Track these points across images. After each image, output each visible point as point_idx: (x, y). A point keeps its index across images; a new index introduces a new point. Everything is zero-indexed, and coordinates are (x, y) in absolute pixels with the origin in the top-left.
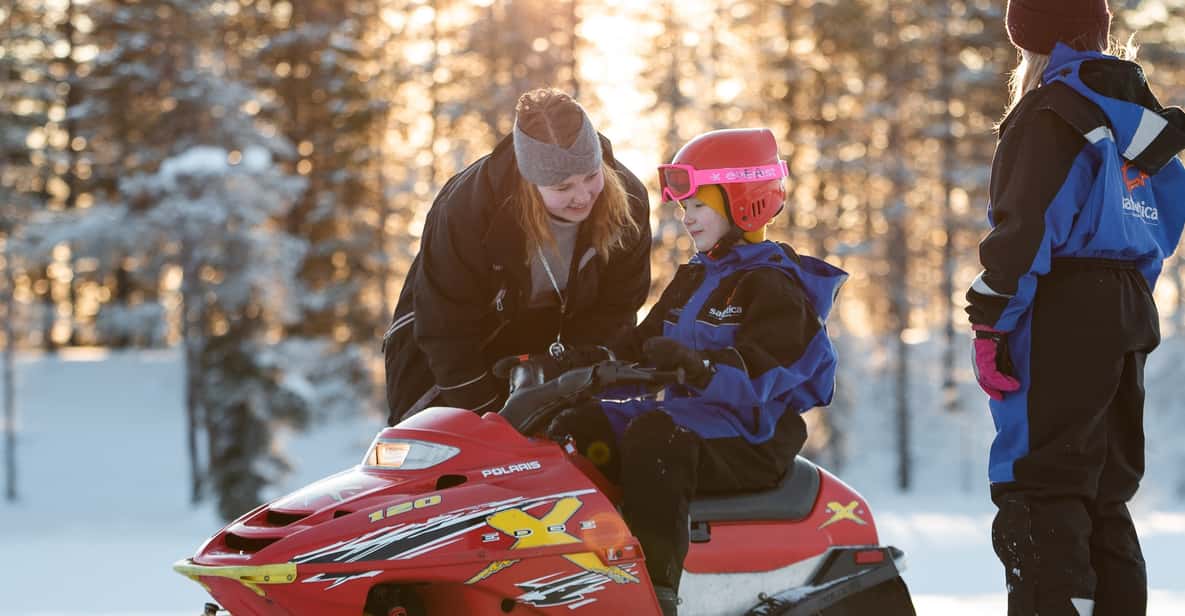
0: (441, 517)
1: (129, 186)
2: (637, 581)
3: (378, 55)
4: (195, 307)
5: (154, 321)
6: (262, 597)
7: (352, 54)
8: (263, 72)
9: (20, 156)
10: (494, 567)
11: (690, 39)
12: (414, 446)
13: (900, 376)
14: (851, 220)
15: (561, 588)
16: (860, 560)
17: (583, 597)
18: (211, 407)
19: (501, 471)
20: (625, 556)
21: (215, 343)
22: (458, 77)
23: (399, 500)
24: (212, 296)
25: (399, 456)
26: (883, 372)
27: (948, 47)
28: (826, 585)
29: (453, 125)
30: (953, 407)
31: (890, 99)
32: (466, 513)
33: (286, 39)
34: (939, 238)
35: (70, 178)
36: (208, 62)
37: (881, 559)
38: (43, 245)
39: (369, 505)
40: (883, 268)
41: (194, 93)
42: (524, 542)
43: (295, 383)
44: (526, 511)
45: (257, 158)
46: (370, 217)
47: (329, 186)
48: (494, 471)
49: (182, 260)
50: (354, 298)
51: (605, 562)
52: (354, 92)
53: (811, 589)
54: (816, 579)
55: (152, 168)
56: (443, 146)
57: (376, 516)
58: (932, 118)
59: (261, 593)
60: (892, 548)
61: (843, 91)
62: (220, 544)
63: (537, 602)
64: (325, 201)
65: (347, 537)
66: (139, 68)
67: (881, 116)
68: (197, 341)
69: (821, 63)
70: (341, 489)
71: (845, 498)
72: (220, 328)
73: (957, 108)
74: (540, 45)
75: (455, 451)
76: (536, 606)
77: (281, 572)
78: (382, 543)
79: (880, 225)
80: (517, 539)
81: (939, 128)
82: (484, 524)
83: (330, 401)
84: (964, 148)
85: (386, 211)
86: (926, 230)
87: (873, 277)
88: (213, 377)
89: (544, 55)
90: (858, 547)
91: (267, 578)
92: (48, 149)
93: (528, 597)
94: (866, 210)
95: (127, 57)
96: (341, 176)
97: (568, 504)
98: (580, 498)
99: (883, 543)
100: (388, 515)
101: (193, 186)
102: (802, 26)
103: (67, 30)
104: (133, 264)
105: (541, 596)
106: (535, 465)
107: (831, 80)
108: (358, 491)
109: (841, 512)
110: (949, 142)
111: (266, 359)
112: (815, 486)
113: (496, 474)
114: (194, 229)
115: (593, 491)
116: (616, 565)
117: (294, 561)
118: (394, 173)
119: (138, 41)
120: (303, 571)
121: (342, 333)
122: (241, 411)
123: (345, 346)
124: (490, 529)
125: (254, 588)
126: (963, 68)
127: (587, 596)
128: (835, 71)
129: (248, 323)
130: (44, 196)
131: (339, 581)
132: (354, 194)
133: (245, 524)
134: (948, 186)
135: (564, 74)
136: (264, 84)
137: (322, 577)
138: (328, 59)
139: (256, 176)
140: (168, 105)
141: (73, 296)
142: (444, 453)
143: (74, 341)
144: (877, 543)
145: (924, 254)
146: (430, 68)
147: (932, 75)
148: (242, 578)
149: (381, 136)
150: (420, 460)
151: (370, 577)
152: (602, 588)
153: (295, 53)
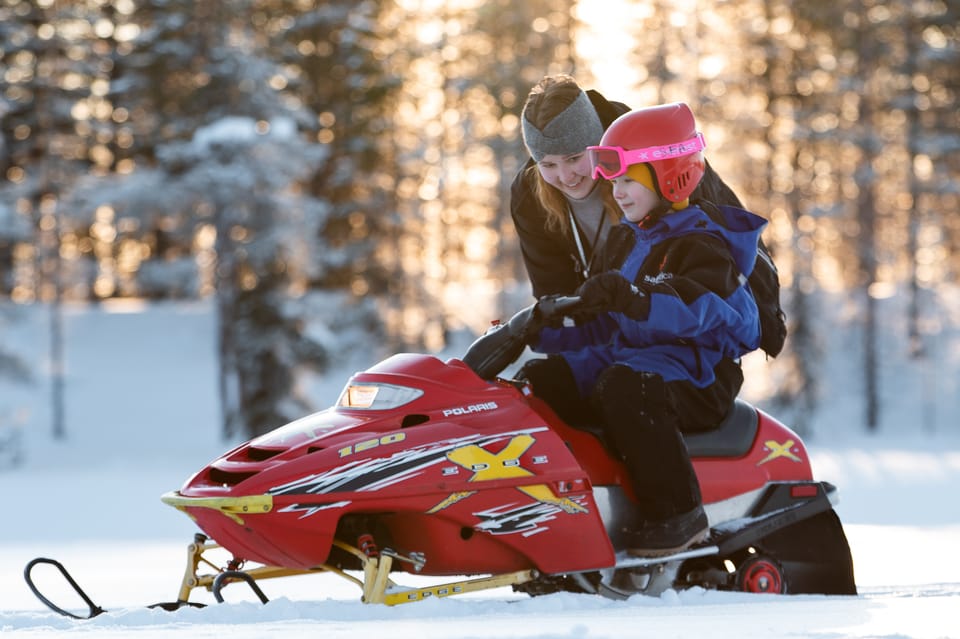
0: (405, 452)
1: (167, 153)
2: (586, 511)
3: (393, 34)
4: (227, 263)
5: (188, 277)
6: (241, 526)
7: (369, 34)
8: (287, 49)
9: (67, 126)
10: (454, 498)
11: (677, 20)
12: (382, 388)
13: (869, 327)
14: (825, 185)
15: (516, 517)
16: (795, 494)
17: (536, 526)
18: (240, 352)
19: (461, 411)
20: (574, 489)
21: (244, 296)
22: (466, 54)
23: (367, 437)
24: (242, 252)
25: (368, 398)
26: (853, 323)
27: (913, 27)
28: (764, 517)
29: (462, 98)
30: (918, 355)
31: (860, 74)
32: (428, 448)
33: (309, 20)
34: (903, 201)
35: (112, 146)
36: (238, 41)
37: (815, 493)
38: (87, 207)
39: (340, 442)
40: (853, 228)
41: (224, 69)
42: (480, 476)
43: (317, 332)
44: (483, 447)
45: (283, 128)
46: (384, 181)
47: (348, 153)
48: (454, 410)
49: (215, 220)
50: (371, 255)
51: (557, 494)
52: (370, 68)
53: (749, 520)
54: (755, 511)
55: (187, 137)
56: (453, 117)
57: (346, 452)
58: (900, 92)
59: (241, 522)
60: (825, 484)
61: (816, 67)
62: (205, 478)
63: (494, 530)
64: (345, 168)
65: (318, 471)
66: (175, 47)
67: (852, 89)
68: (229, 294)
69: (797, 41)
70: (315, 428)
71: (781, 437)
72: (249, 281)
73: (921, 82)
74: (540, 25)
75: (419, 393)
76: (492, 533)
77: (258, 503)
78: (350, 476)
79: (851, 189)
80: (474, 473)
81: (905, 101)
82: (444, 459)
83: (349, 348)
84: (928, 120)
85: (399, 176)
86: (892, 194)
87: (845, 238)
88: (242, 327)
89: (544, 35)
90: (793, 482)
91: (245, 508)
92: (93, 120)
93: (485, 525)
94: (838, 176)
95: (166, 35)
96: (359, 144)
97: (522, 441)
98: (533, 435)
99: (817, 478)
100: (357, 450)
101: (224, 153)
102: (780, 8)
103: (109, 11)
104: (170, 224)
105: (497, 525)
106: (493, 405)
107: (806, 58)
108: (330, 430)
109: (778, 450)
110: (913, 114)
111: (290, 310)
112: (753, 427)
113: (456, 413)
114: (225, 192)
115: (545, 429)
116: (567, 497)
117: (270, 492)
118: (407, 142)
119: (175, 21)
120: (279, 502)
121: (360, 286)
122: (267, 359)
123: (362, 298)
124: (449, 464)
125: (234, 517)
126: (926, 46)
127: (540, 525)
128: (809, 49)
129: (274, 277)
130: (88, 163)
131: (312, 511)
132: (371, 160)
133: (228, 460)
134: (913, 153)
135: (561, 52)
136: (288, 61)
137: (296, 508)
138: (347, 38)
139: (283, 145)
140: (201, 80)
141: (116, 252)
142: (409, 395)
143: (117, 294)
144: (811, 479)
145: (890, 216)
146: (440, 47)
147: (898, 52)
148: (224, 508)
149: (394, 109)
150: (387, 401)
151: (339, 508)
152: (553, 517)
153: (317, 33)
